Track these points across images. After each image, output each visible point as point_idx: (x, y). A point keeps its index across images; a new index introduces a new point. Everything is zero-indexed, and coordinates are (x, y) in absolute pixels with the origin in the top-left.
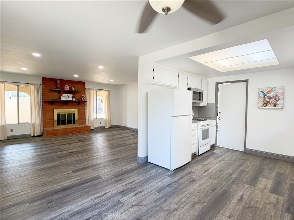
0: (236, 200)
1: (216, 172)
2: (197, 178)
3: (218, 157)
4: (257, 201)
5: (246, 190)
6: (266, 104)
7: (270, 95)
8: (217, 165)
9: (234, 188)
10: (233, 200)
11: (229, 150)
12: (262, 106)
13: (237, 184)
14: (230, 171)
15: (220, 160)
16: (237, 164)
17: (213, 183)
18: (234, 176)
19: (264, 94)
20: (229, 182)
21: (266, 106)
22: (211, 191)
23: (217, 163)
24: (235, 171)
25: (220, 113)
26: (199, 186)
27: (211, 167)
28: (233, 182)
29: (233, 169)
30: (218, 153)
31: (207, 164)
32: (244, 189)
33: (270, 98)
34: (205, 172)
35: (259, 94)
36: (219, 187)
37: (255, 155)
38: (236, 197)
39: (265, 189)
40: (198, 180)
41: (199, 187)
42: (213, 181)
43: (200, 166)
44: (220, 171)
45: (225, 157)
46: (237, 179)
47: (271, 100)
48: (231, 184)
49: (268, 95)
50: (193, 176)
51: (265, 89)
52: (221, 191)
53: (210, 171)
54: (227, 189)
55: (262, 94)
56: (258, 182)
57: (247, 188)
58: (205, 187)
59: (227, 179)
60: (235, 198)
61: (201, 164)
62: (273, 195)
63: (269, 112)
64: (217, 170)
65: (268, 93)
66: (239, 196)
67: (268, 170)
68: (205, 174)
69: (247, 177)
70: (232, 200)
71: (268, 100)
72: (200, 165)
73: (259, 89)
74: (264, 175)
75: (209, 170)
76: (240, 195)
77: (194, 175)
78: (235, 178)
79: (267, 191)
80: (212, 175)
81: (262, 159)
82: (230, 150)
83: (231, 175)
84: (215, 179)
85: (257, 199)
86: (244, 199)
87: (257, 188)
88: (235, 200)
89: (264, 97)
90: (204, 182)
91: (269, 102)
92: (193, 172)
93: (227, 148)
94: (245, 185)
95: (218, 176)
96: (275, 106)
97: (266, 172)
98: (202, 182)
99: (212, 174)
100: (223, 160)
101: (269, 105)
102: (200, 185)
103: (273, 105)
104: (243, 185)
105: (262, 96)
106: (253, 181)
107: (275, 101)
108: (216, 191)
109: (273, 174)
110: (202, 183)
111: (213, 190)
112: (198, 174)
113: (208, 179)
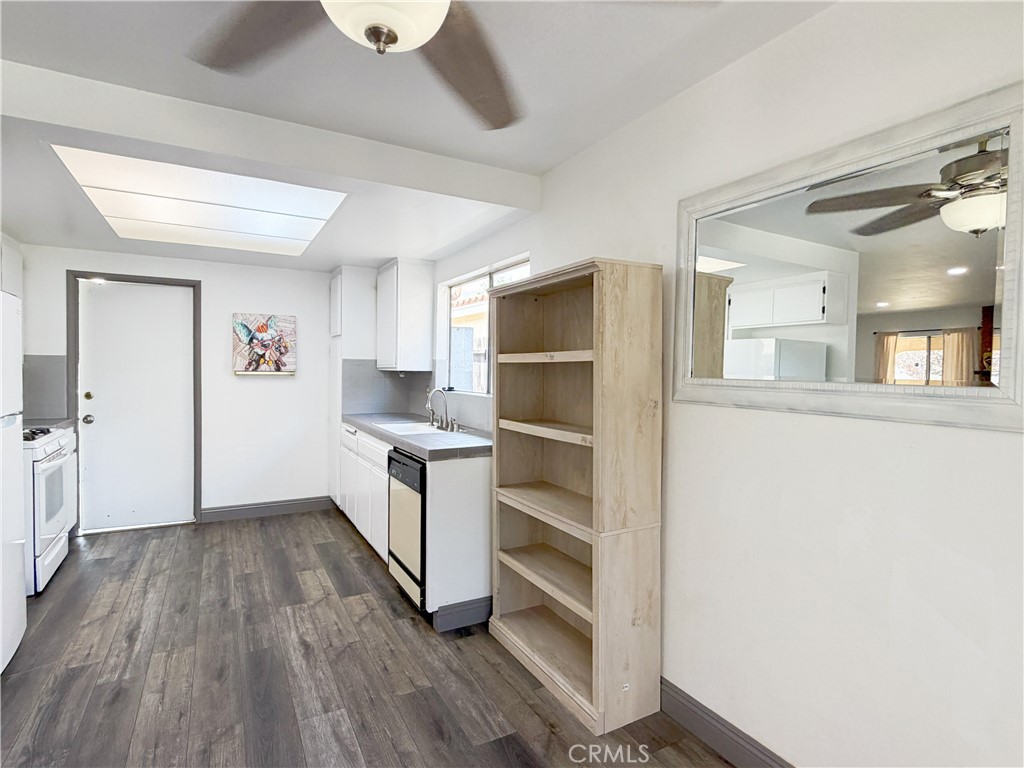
0: (300, 658)
1: (170, 617)
2: (120, 676)
3: (128, 571)
4: (339, 630)
5: (295, 621)
6: (256, 362)
7: (266, 336)
8: (150, 596)
9: (266, 635)
10: (294, 663)
11: (142, 535)
12: (247, 369)
13: (266, 619)
14: (209, 594)
15: (143, 577)
16: (210, 566)
17: (198, 654)
18: (237, 603)
19: (250, 331)
20: (241, 627)
21: (255, 370)
22: (216, 684)
23: (145, 592)
24: (222, 587)
25: (88, 396)
26: (158, 696)
27: (134, 614)
28: (249, 618)
29: (213, 585)
30: (112, 559)
31: (112, 611)
32: (292, 621)
33: (265, 346)
34: (131, 638)
35: (235, 331)
36: (225, 657)
37: (232, 521)
38: (292, 652)
39: (328, 595)
40: (133, 680)
41: (167, 699)
42: (191, 649)
43: (86, 631)
44: (182, 609)
45: (153, 560)
46: (250, 608)
47: (268, 352)
48: (250, 627)
49: (259, 336)
50: (100, 681)
51: (252, 319)
52: (243, 660)
53: (147, 626)
54: (254, 647)
55: (245, 331)
56: (302, 587)
57: (294, 613)
58: (185, 685)
59: (225, 620)
60: (294, 658)
61: (86, 622)
62: (351, 598)
63: (265, 387)
64: (166, 612)
65: (260, 330)
66: (297, 646)
67: (295, 550)
68: (137, 648)
69: (266, 589)
70: (292, 668)
71: (261, 353)
72: (83, 627)
73: (234, 315)
74: (297, 564)
75: (138, 627)
76: (296, 640)
77: (100, 675)
78: (243, 606)
79: (335, 597)
80: (169, 636)
81: (257, 525)
82: (148, 532)
83: (225, 604)
84: (192, 640)
85: (336, 628)
86: (315, 645)
87: (312, 603)
88: (297, 660)
89: (251, 340)
90: (166, 673)
91: (263, 356)
92: (83, 669)
93: (129, 530)
94: (282, 609)
95: (190, 628)
96: (278, 369)
97: (296, 556)
98: (156, 677)
99: (162, 632)
100: (152, 573)
101: (263, 367)
102: (162, 691)
103: (273, 367)
104: (278, 612)
105: (246, 340)
106: (291, 591)
107: (278, 354)
108: (231, 672)
109: (313, 555)
110: (160, 681)
111: (220, 675)
112: (112, 661)
113: (168, 656)
